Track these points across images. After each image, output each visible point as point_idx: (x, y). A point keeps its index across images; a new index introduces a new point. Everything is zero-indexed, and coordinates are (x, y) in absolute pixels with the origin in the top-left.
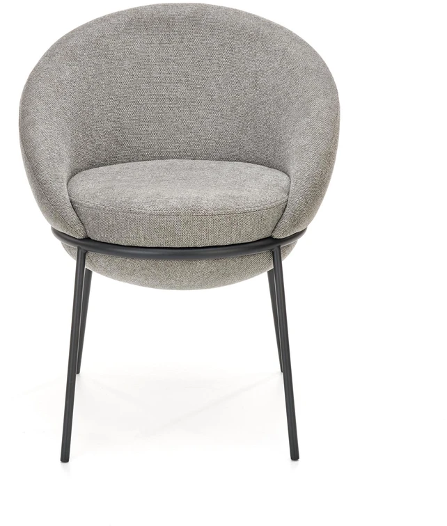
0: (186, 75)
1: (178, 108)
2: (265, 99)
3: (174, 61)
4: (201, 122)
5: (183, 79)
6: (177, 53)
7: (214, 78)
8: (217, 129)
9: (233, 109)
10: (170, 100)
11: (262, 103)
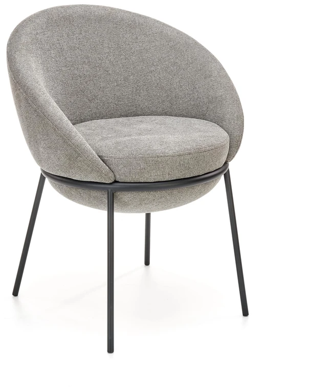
0: (87, 57)
1: (86, 82)
2: (152, 69)
3: (78, 48)
4: (103, 91)
5: (86, 61)
6: (80, 42)
7: (107, 57)
8: (115, 95)
9: (126, 79)
10: (81, 77)
11: (151, 72)
